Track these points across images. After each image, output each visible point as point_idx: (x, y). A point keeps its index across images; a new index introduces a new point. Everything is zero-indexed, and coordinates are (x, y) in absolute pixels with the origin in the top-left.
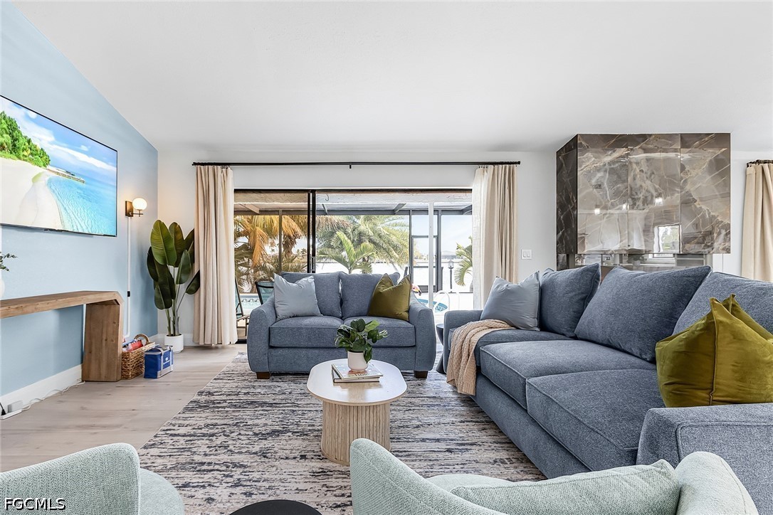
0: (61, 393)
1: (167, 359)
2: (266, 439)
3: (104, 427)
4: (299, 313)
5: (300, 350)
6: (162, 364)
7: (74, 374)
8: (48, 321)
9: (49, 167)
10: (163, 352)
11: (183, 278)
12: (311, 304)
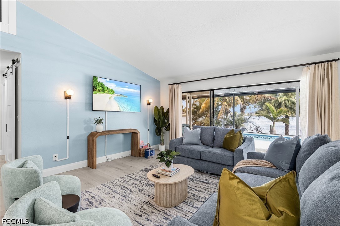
0: (124, 158)
1: (151, 153)
2: (147, 186)
3: (121, 169)
4: (191, 143)
5: (185, 158)
6: (149, 154)
7: (128, 153)
8: (121, 136)
9: (114, 94)
10: (149, 150)
11: (164, 125)
12: (196, 140)
